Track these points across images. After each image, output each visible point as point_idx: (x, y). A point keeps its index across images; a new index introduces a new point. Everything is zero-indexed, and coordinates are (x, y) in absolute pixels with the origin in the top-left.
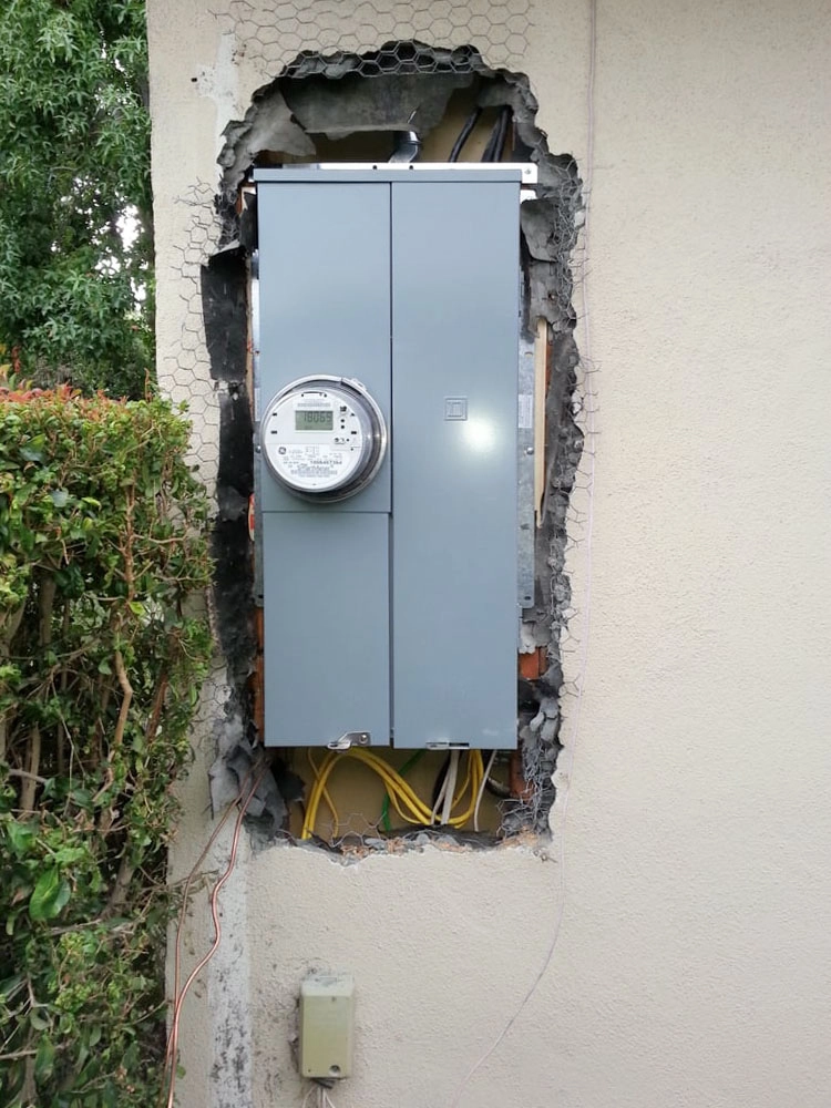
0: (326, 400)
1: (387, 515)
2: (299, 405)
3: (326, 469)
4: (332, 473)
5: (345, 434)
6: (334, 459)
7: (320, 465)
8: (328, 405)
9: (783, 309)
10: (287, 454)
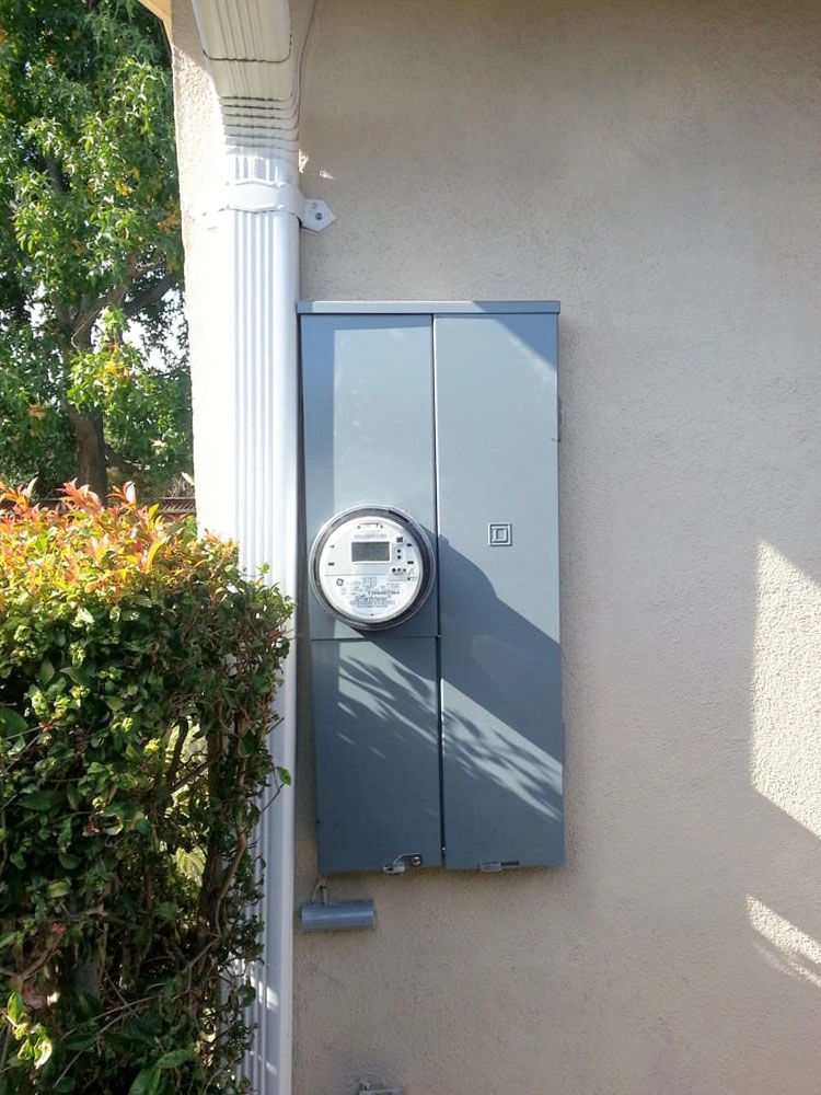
0: (383, 531)
1: (434, 640)
2: (356, 537)
3: (384, 599)
4: (390, 602)
5: (402, 564)
6: (392, 590)
7: (377, 596)
8: (383, 536)
9: (802, 431)
10: (345, 585)
